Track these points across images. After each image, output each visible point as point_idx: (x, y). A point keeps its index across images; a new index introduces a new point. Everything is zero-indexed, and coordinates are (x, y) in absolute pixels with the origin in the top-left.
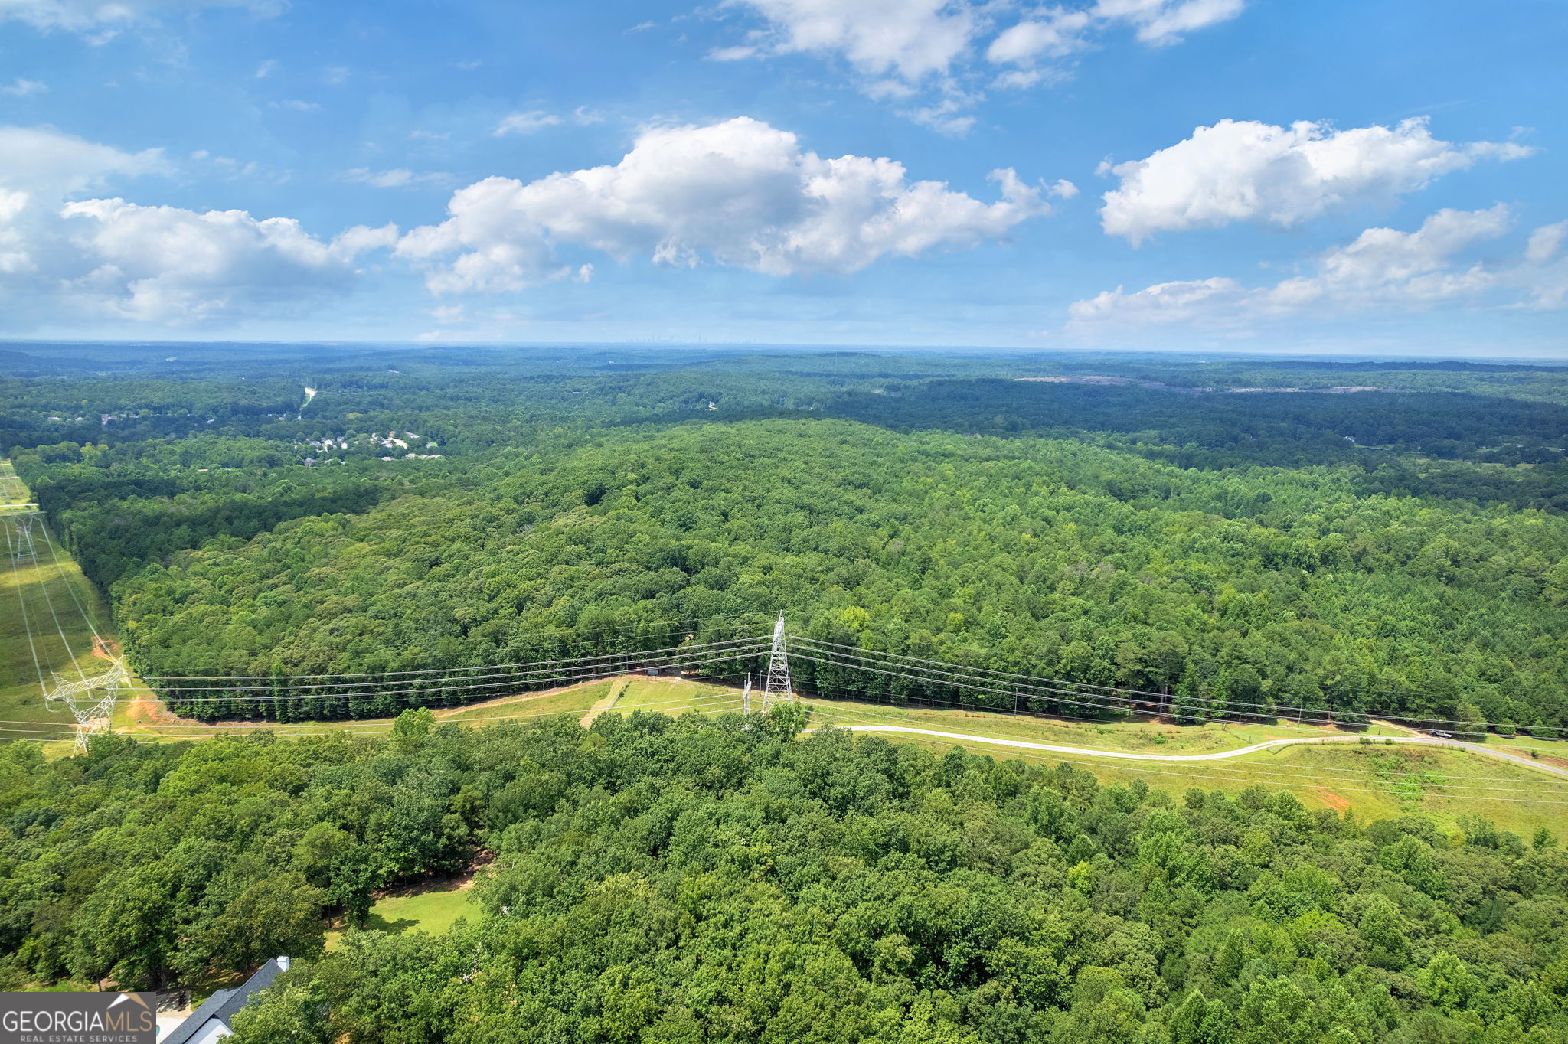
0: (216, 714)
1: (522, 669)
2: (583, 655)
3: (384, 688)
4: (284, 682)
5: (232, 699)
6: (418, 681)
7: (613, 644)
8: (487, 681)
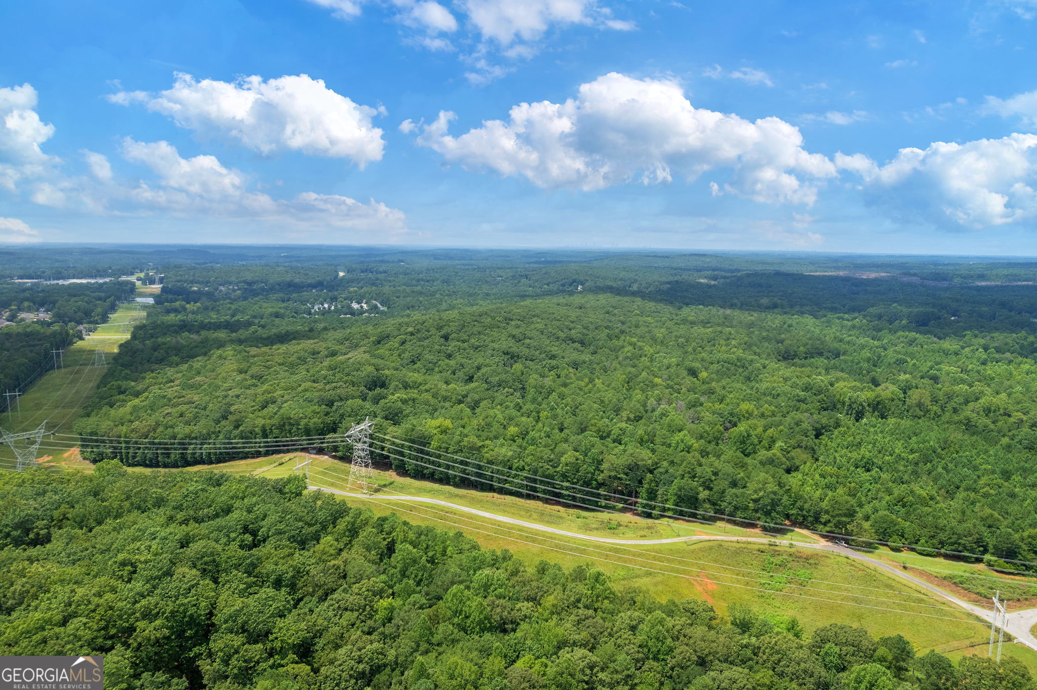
0: (97, 459)
1: (244, 443)
2: (275, 438)
3: (175, 449)
4: (127, 442)
5: (105, 450)
6: (192, 446)
7: (290, 432)
8: (226, 448)
